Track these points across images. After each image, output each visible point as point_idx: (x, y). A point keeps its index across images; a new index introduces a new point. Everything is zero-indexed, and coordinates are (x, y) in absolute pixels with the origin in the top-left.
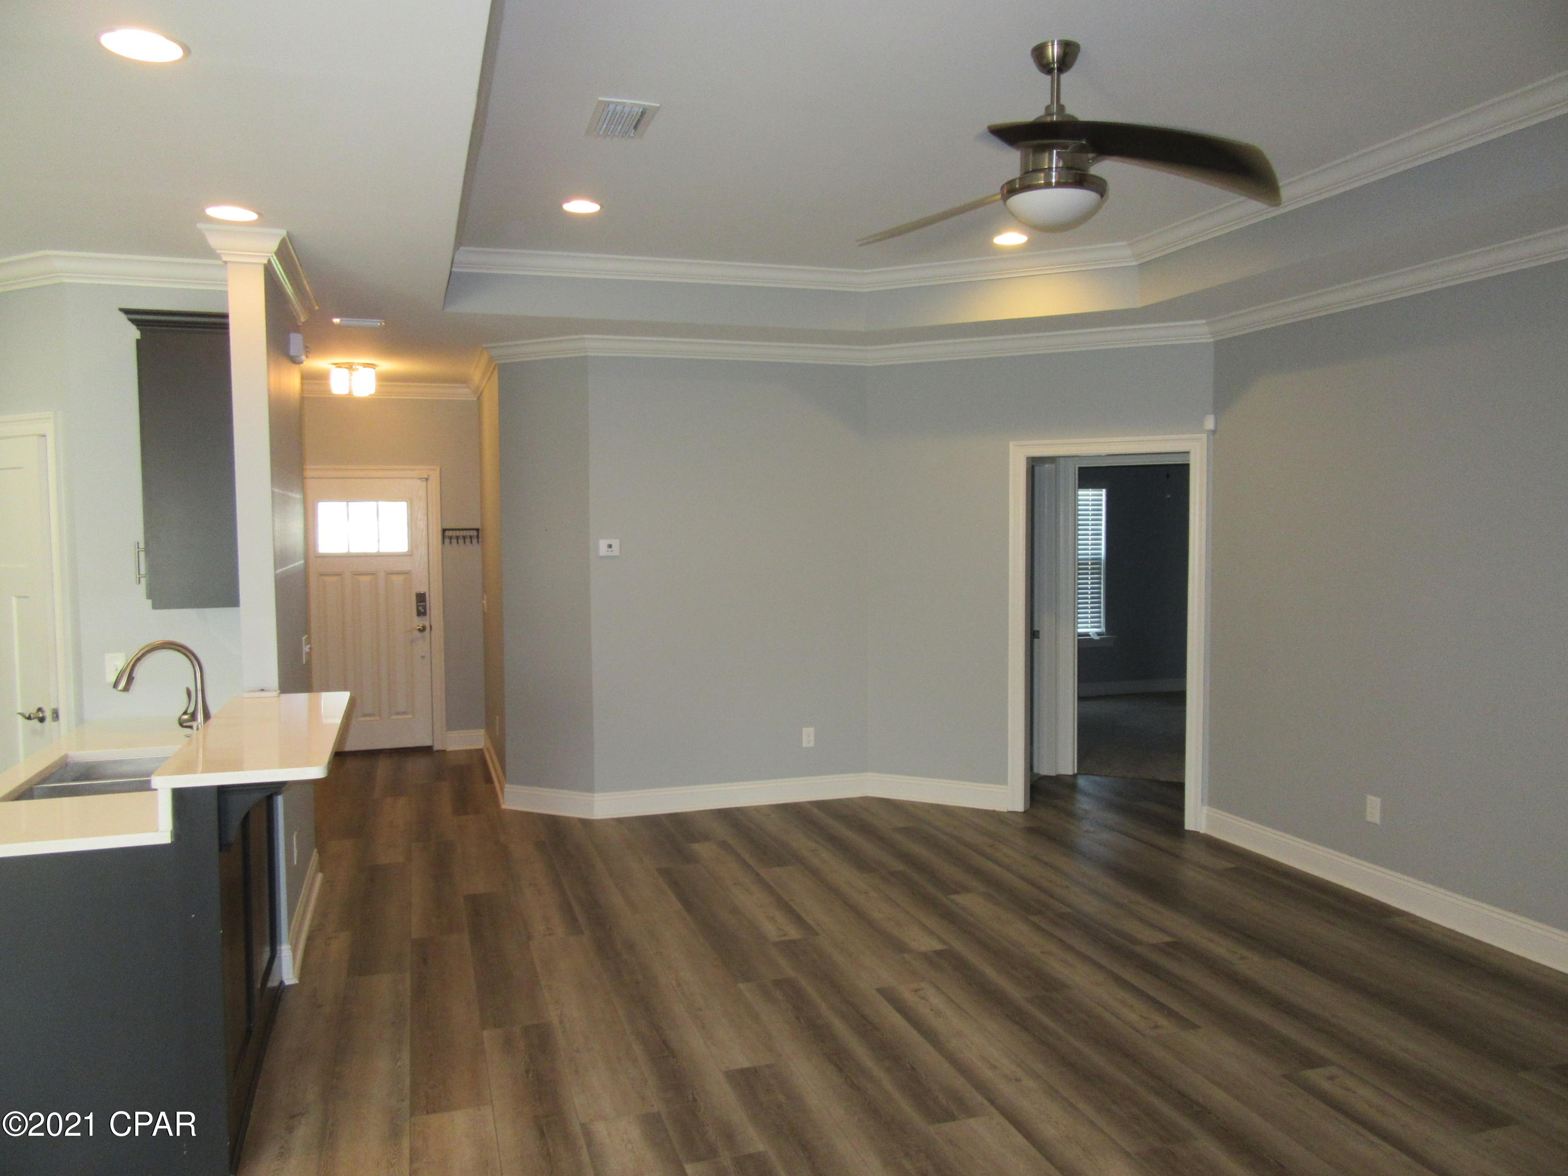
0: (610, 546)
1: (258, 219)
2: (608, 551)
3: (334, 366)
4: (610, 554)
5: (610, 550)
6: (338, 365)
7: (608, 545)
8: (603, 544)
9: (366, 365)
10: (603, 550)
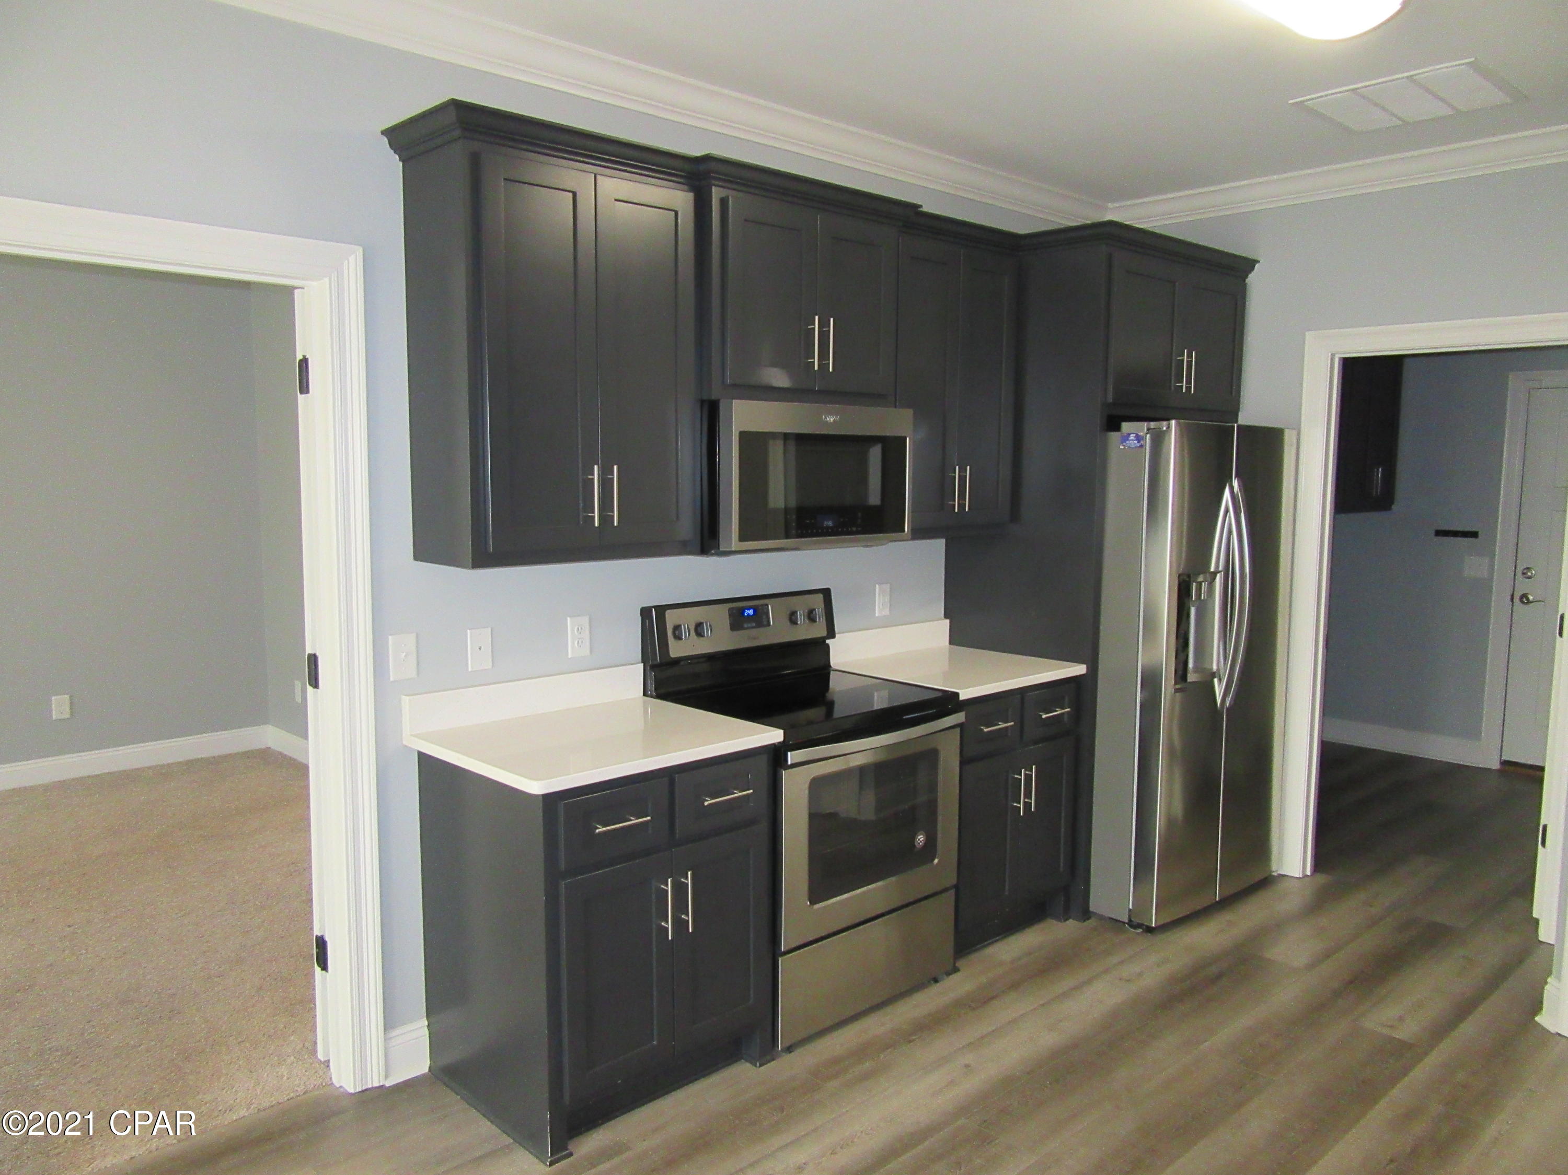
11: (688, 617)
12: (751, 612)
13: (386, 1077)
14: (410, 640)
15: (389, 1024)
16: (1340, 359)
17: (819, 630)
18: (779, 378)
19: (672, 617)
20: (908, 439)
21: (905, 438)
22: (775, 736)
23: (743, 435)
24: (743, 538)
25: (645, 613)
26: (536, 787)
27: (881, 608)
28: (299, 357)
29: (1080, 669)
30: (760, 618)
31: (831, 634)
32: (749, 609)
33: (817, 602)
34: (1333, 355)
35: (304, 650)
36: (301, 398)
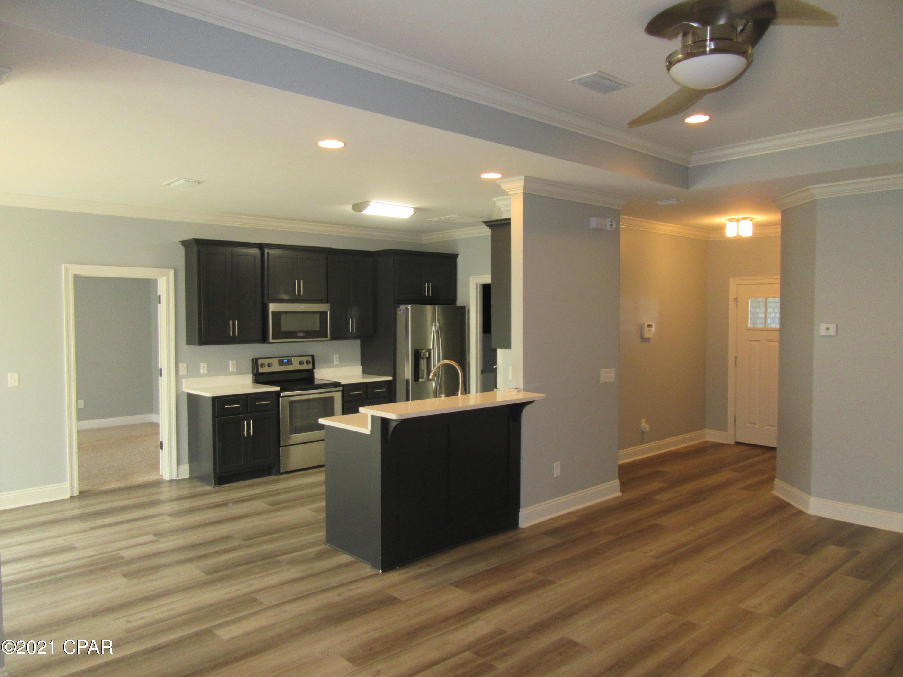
0: (827, 329)
1: (502, 177)
2: (826, 332)
3: (728, 221)
4: (827, 334)
5: (827, 331)
6: (731, 220)
7: (826, 328)
8: (823, 327)
9: (743, 219)
10: (822, 331)
11: (266, 362)
12: (286, 361)
13: (178, 476)
14: (185, 365)
15: (179, 463)
16: (480, 284)
17: (310, 367)
18: (285, 297)
19: (260, 362)
20: (329, 312)
21: (327, 312)
22: (278, 389)
23: (273, 312)
24: (273, 338)
25: (253, 360)
26: (209, 395)
27: (336, 362)
28: (159, 295)
29: (390, 378)
30: (289, 363)
31: (314, 367)
32: (285, 360)
33: (310, 359)
34: (477, 284)
35: (158, 368)
36: (159, 305)
